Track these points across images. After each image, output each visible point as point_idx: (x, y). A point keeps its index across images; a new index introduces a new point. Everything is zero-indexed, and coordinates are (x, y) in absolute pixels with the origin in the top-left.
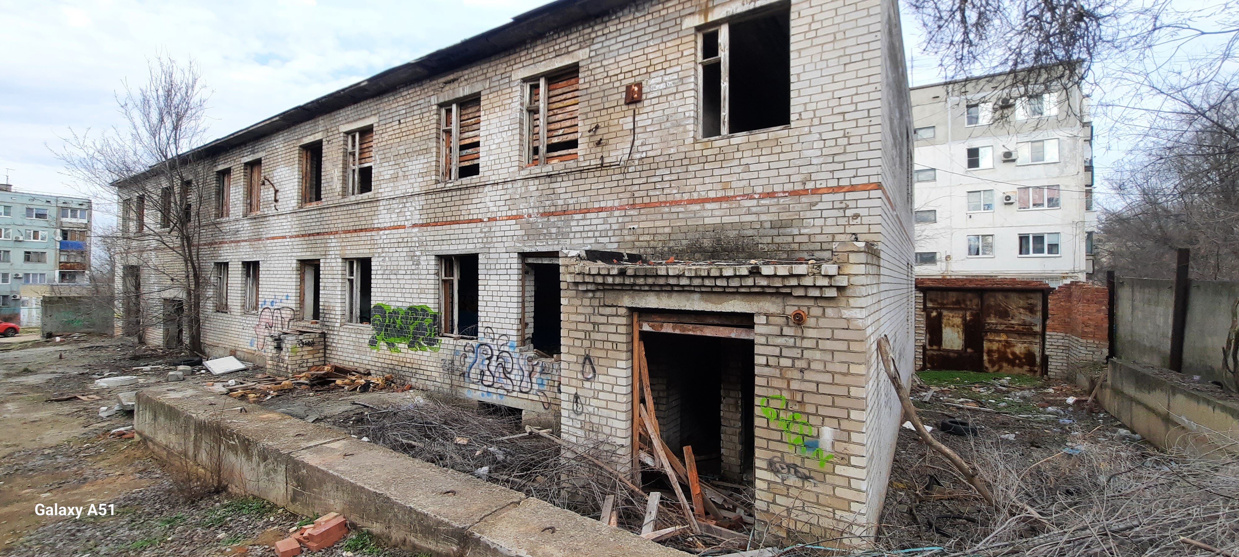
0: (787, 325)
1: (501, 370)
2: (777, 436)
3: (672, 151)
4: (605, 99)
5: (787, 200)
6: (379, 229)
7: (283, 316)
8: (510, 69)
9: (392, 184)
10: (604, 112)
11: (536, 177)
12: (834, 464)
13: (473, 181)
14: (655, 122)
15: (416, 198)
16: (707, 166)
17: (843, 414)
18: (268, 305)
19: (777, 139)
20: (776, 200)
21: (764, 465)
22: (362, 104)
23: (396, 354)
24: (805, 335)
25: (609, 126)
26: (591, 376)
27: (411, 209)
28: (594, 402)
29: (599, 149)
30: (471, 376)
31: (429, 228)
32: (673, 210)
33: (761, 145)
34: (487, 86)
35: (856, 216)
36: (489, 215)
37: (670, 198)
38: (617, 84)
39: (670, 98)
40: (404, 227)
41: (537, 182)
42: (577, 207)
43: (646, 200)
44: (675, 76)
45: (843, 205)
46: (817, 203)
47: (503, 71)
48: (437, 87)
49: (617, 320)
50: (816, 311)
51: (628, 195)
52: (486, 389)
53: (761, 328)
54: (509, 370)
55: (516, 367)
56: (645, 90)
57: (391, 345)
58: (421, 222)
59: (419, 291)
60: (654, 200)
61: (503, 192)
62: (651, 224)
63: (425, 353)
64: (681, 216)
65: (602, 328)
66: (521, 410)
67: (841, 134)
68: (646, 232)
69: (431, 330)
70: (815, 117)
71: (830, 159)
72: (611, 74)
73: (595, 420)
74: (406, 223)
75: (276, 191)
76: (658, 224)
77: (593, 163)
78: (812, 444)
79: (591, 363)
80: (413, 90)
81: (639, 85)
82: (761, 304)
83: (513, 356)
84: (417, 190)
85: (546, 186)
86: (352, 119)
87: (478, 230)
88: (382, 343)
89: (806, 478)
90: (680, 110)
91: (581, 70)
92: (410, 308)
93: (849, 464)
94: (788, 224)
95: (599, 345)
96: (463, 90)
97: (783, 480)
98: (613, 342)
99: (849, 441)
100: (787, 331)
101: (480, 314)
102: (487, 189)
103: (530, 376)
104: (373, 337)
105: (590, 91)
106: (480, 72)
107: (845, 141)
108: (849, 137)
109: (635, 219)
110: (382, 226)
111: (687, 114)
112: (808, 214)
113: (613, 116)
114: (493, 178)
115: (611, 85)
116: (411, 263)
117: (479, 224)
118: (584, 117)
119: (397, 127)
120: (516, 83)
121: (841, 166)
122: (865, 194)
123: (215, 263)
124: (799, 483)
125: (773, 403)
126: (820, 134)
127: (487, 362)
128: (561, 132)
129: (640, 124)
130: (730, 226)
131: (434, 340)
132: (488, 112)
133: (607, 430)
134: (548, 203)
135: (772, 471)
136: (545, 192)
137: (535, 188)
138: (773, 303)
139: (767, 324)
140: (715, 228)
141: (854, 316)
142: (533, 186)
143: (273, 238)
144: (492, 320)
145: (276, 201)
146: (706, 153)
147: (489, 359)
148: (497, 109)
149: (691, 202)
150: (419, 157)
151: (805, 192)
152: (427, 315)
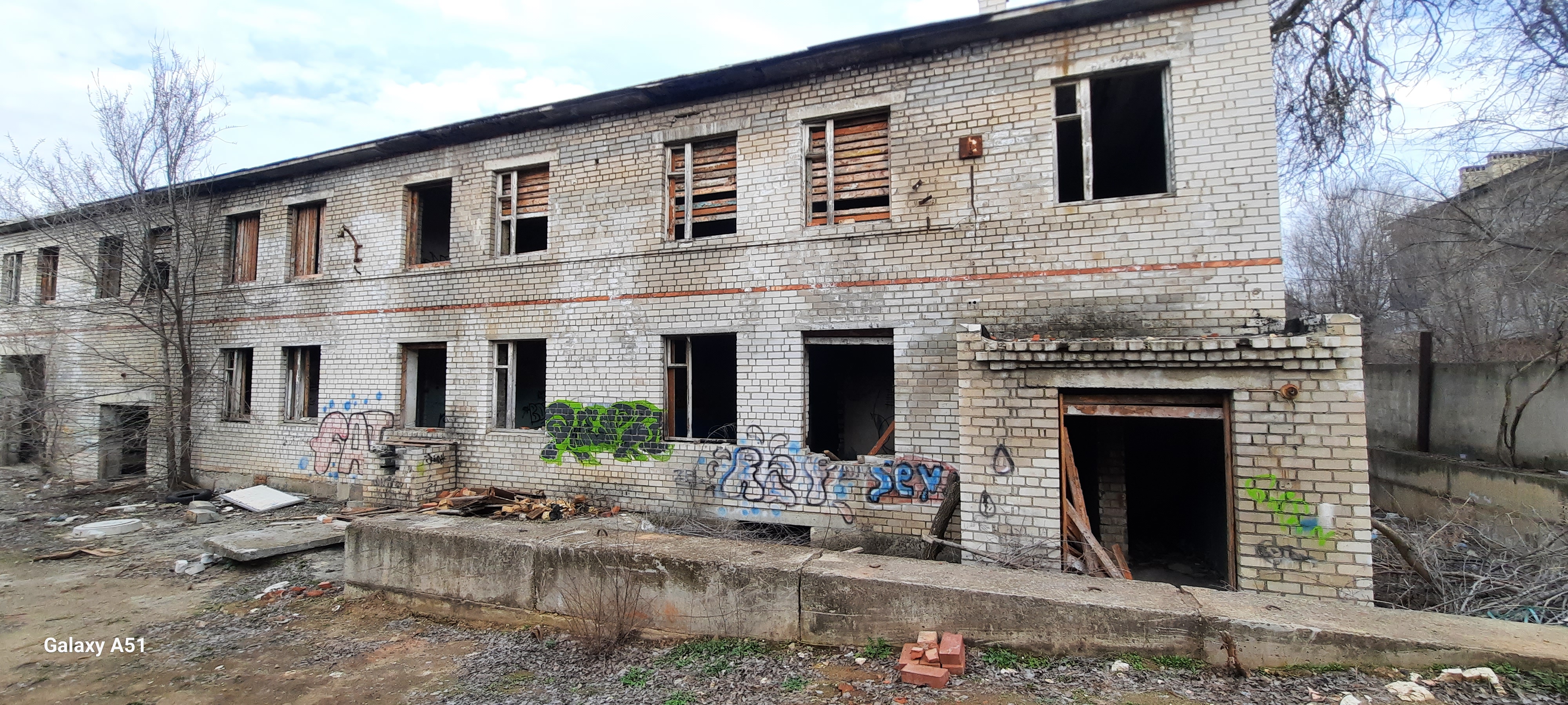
0: (1276, 400)
1: (776, 479)
2: (1267, 518)
3: (1026, 215)
4: (930, 151)
5: (1176, 273)
6: (560, 301)
7: (369, 422)
8: (785, 106)
9: (585, 242)
10: (928, 167)
11: (829, 240)
12: (1336, 542)
13: (726, 241)
14: (1000, 181)
15: (628, 261)
16: (1072, 233)
17: (1345, 488)
18: (340, 408)
19: (1161, 208)
20: (1161, 273)
21: (1252, 551)
22: (528, 134)
23: (593, 467)
24: (1297, 410)
25: (936, 183)
26: (1007, 469)
27: (617, 275)
28: (1011, 500)
29: (923, 209)
30: (725, 489)
31: (650, 300)
32: (1028, 282)
33: (1141, 213)
34: (748, 125)
35: (1257, 291)
36: (753, 284)
37: (1023, 268)
38: (946, 135)
39: (1020, 156)
40: (606, 298)
41: (830, 245)
42: (893, 276)
43: (992, 270)
44: (1028, 132)
45: (1242, 280)
46: (1211, 277)
47: (773, 108)
48: (663, 120)
49: (1044, 403)
50: (1309, 385)
51: (965, 264)
52: (751, 504)
53: (1241, 403)
54: (789, 479)
55: (800, 473)
56: (985, 144)
57: (582, 456)
58: (636, 292)
59: (633, 382)
60: (1002, 270)
61: (775, 256)
62: (999, 298)
63: (644, 464)
64: (1039, 288)
65: (1022, 413)
66: (808, 528)
67: (1236, 205)
68: (993, 306)
69: (655, 433)
70: (1205, 186)
71: (1225, 231)
72: (936, 122)
73: (1013, 520)
74: (610, 293)
75: (358, 247)
76: (1008, 297)
77: (914, 224)
78: (1309, 523)
79: (1006, 454)
80: (622, 122)
81: (978, 138)
82: (1242, 379)
83: (796, 459)
84: (629, 251)
85: (845, 250)
86: (509, 154)
87: (737, 303)
88: (566, 453)
89: (1304, 559)
90: (1034, 169)
91: (893, 115)
92: (618, 405)
93: (1353, 539)
94: (1179, 298)
95: (1016, 432)
96: (707, 127)
97: (1275, 565)
98: (1039, 429)
99: (1352, 516)
100: (1274, 406)
101: (739, 409)
102: (748, 251)
103: (823, 483)
104: (549, 447)
105: (906, 141)
106: (736, 107)
107: (1241, 213)
108: (1245, 210)
109: (975, 291)
110: (566, 296)
111: (1044, 175)
112: (1202, 289)
113: (941, 172)
114: (760, 238)
115: (938, 136)
116: (620, 345)
117: (737, 296)
118: (900, 170)
119: (594, 168)
120: (795, 124)
121: (1238, 239)
122: (1266, 269)
123: (224, 351)
124: (1295, 565)
125: (1261, 484)
126: (1212, 204)
127: (753, 470)
128: (854, 186)
129: (979, 183)
130: (1105, 301)
131: (661, 446)
132: (748, 157)
133: (1034, 532)
134: (847, 271)
135: (1262, 556)
136: (843, 258)
137: (827, 252)
138: (1258, 378)
139: (1251, 400)
140: (1085, 302)
141: (1353, 388)
142: (823, 250)
143: (350, 313)
144: (761, 416)
145: (357, 260)
146: (1070, 218)
147: (757, 466)
148: (764, 154)
149: (1052, 273)
150: (632, 209)
151: (1197, 265)
152: (649, 413)
